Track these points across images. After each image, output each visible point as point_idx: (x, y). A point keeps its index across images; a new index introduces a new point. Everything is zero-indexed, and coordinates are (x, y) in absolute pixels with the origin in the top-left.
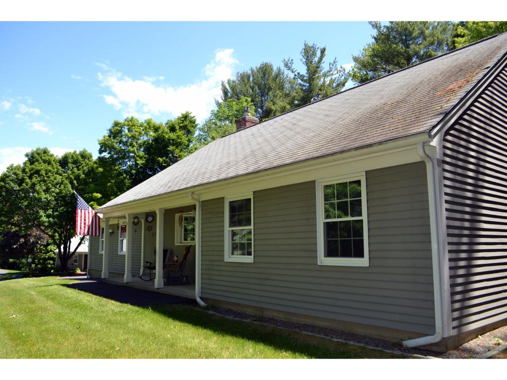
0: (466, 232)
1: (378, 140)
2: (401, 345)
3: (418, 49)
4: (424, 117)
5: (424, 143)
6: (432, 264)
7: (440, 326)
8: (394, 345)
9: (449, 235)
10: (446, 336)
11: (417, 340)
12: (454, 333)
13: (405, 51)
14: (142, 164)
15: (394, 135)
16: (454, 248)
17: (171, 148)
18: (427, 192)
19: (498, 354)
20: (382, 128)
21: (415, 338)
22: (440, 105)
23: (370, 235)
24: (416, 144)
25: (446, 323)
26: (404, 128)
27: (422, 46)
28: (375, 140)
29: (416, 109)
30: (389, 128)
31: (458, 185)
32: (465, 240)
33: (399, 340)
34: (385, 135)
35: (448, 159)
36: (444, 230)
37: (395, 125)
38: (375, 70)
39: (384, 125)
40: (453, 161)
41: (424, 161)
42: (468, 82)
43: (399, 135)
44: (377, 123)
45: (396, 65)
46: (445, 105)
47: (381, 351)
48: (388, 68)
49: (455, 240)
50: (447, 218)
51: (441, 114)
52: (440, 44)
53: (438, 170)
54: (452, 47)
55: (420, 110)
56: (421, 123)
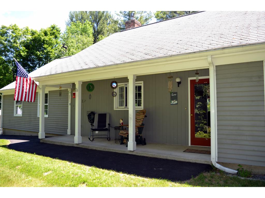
14: (24, 55)
17: (45, 46)
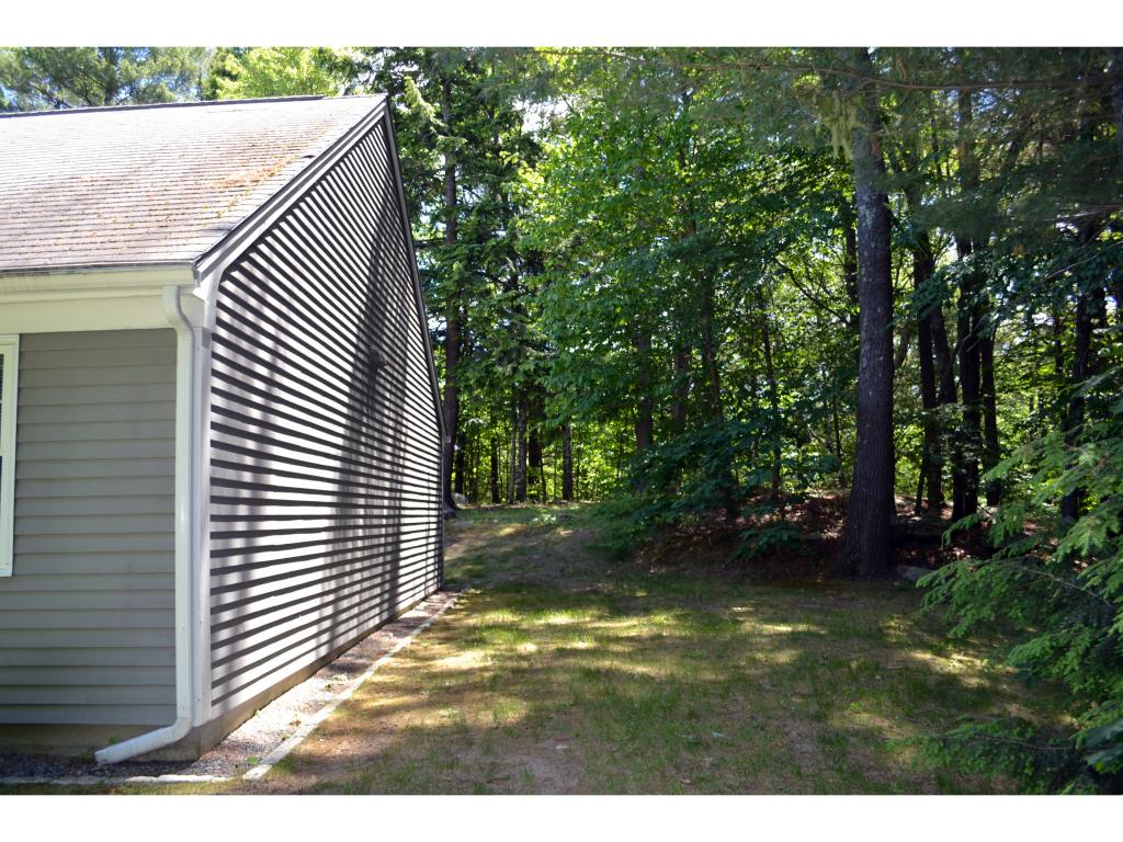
0: (245, 493)
1: (65, 260)
2: (92, 761)
3: (134, 73)
4: (177, 229)
5: (179, 288)
6: (173, 566)
7: (188, 703)
8: (72, 762)
9: (215, 499)
10: (198, 723)
11: (132, 742)
12: (213, 713)
13: (107, 70)
15: (108, 256)
16: (222, 527)
18: (174, 401)
19: (302, 743)
20: (70, 235)
21: (127, 739)
22: (216, 210)
23: (18, 496)
24: (161, 287)
25: (199, 694)
26: (132, 244)
27: (145, 70)
28: (58, 261)
29: (159, 208)
30: (91, 236)
31: (236, 391)
32: (243, 510)
33: (84, 751)
34: (85, 253)
35: (223, 333)
36: (204, 489)
37: (108, 232)
38: (23, 89)
39: (78, 228)
40: (232, 338)
41: (173, 329)
42: (272, 175)
43: (120, 258)
44: (58, 218)
45: (79, 93)
46: (227, 214)
47: (45, 784)
48: (57, 95)
49: (224, 510)
50: (214, 462)
51: (219, 230)
52: (185, 78)
53: (202, 352)
54: (208, 93)
55: (168, 212)
56: (174, 242)
